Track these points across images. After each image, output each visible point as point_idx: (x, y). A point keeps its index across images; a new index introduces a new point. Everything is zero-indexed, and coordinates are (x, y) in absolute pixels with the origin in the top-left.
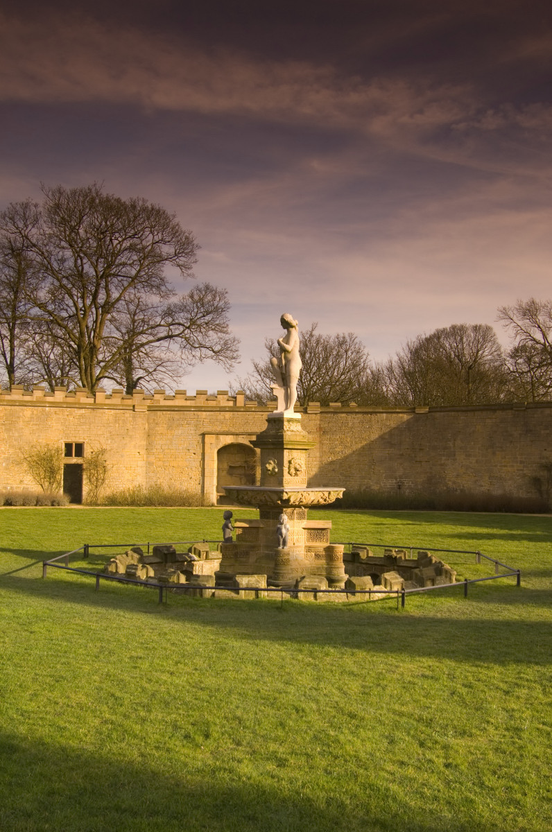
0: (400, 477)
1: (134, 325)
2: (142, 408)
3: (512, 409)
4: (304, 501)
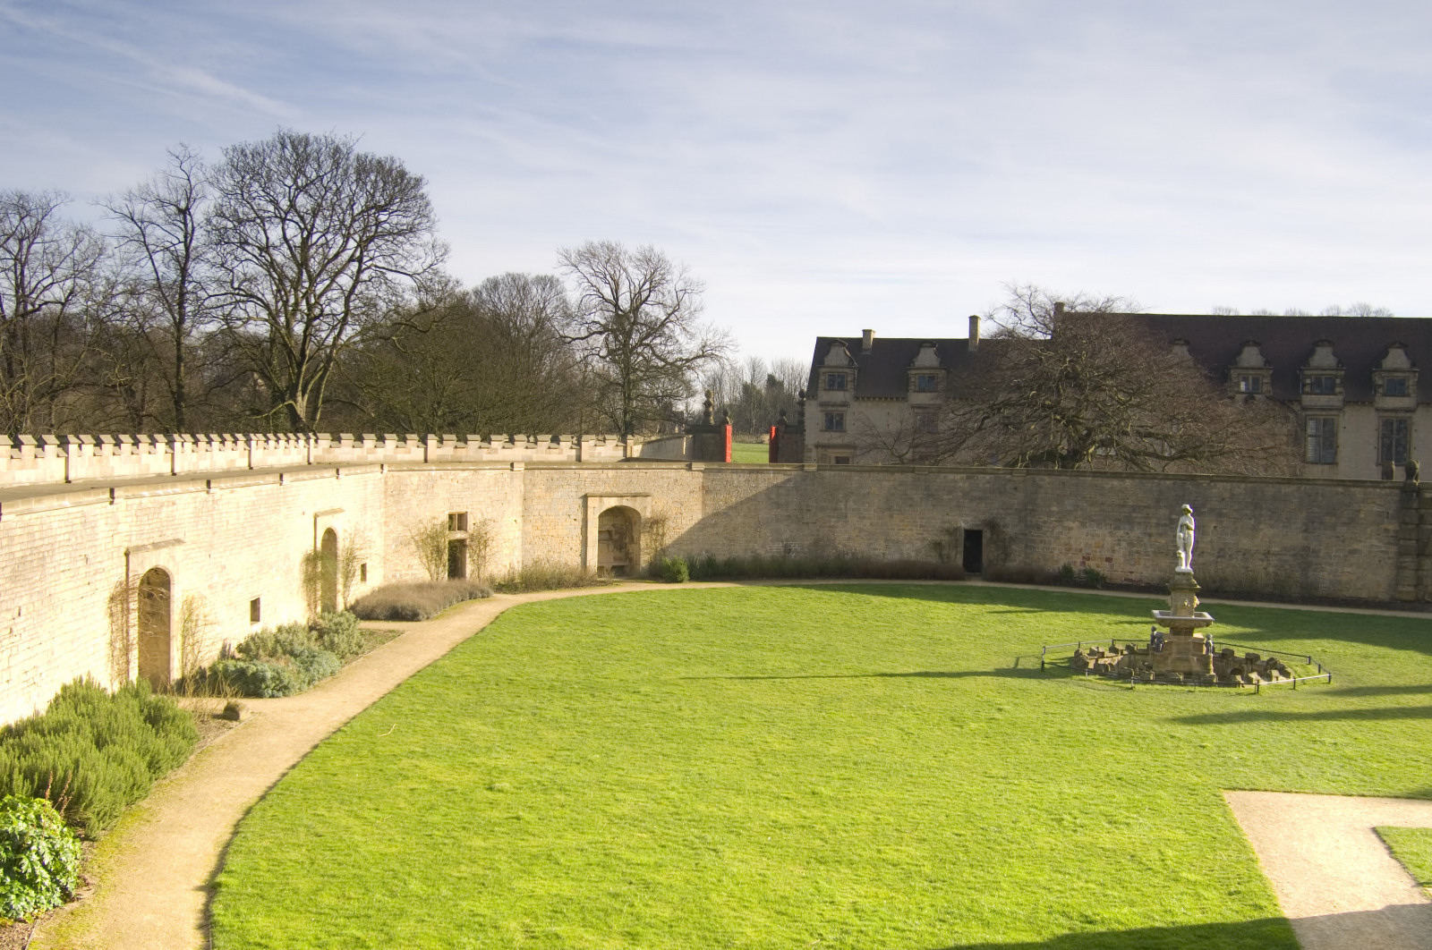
0: (787, 540)
2: (519, 467)
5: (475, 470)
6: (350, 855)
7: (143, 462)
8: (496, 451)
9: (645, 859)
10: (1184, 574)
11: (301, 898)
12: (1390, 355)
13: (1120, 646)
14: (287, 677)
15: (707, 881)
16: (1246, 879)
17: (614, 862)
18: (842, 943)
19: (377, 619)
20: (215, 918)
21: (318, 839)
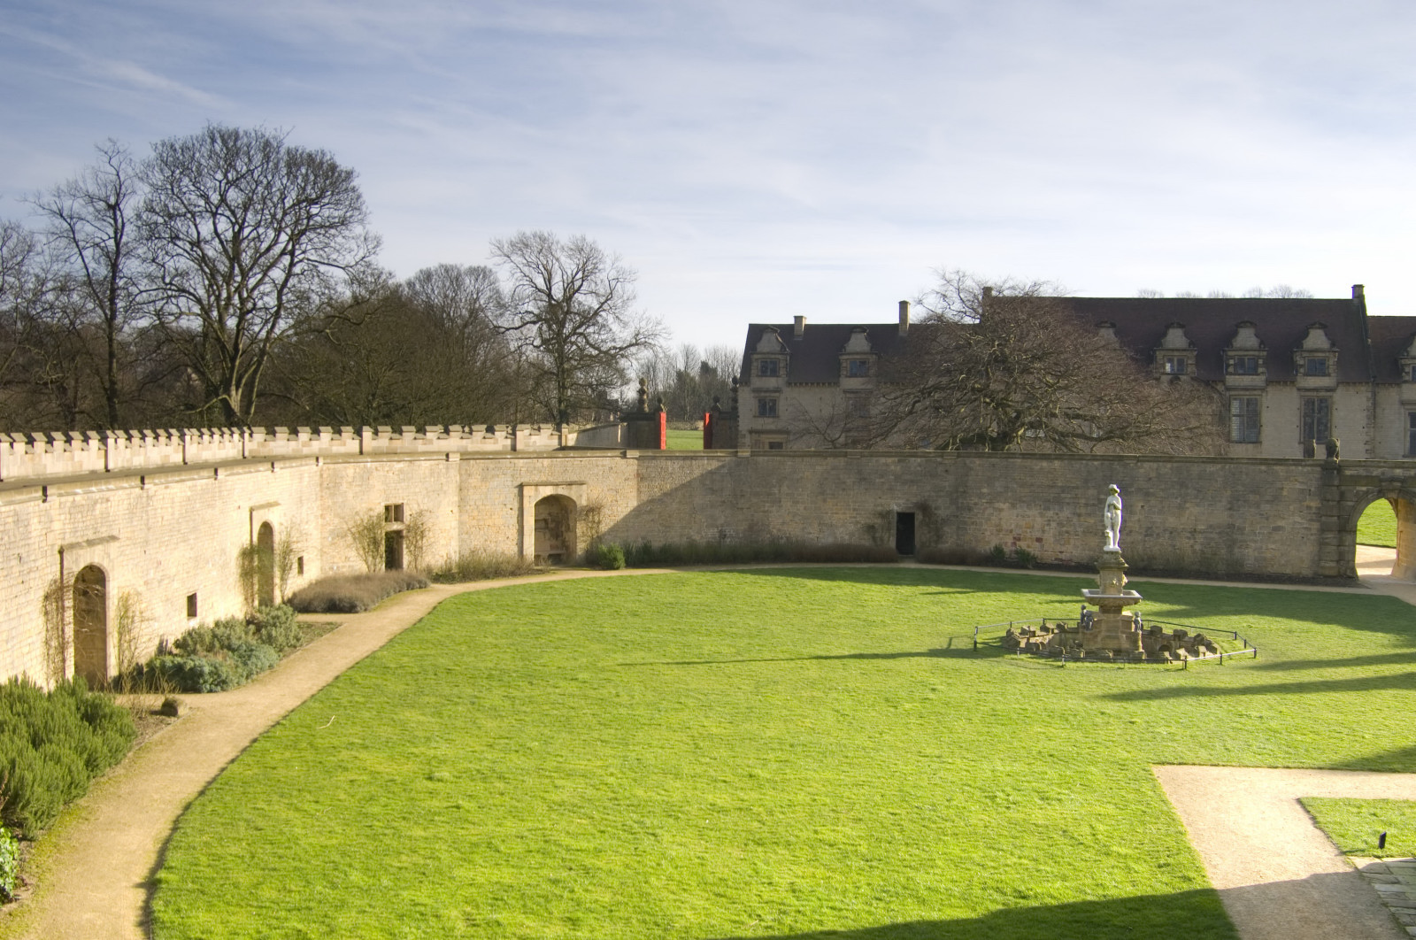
0: (722, 525)
2: (454, 457)
5: (410, 461)
6: (290, 848)
7: (76, 459)
8: (431, 442)
9: (584, 845)
10: (1112, 553)
11: (243, 892)
12: (1311, 335)
13: (1050, 625)
14: (224, 671)
15: (646, 865)
16: (1175, 852)
17: (554, 848)
18: (780, 923)
19: (315, 611)
20: (156, 915)
21: (258, 833)
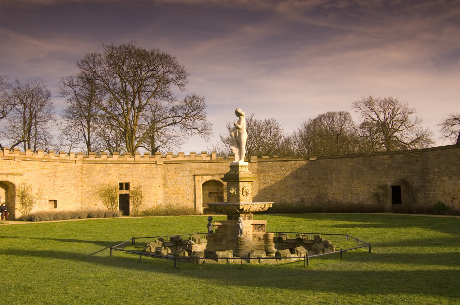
0: (302, 195)
1: (154, 118)
2: (160, 162)
3: (362, 156)
4: (251, 209)
5: (134, 164)
